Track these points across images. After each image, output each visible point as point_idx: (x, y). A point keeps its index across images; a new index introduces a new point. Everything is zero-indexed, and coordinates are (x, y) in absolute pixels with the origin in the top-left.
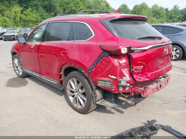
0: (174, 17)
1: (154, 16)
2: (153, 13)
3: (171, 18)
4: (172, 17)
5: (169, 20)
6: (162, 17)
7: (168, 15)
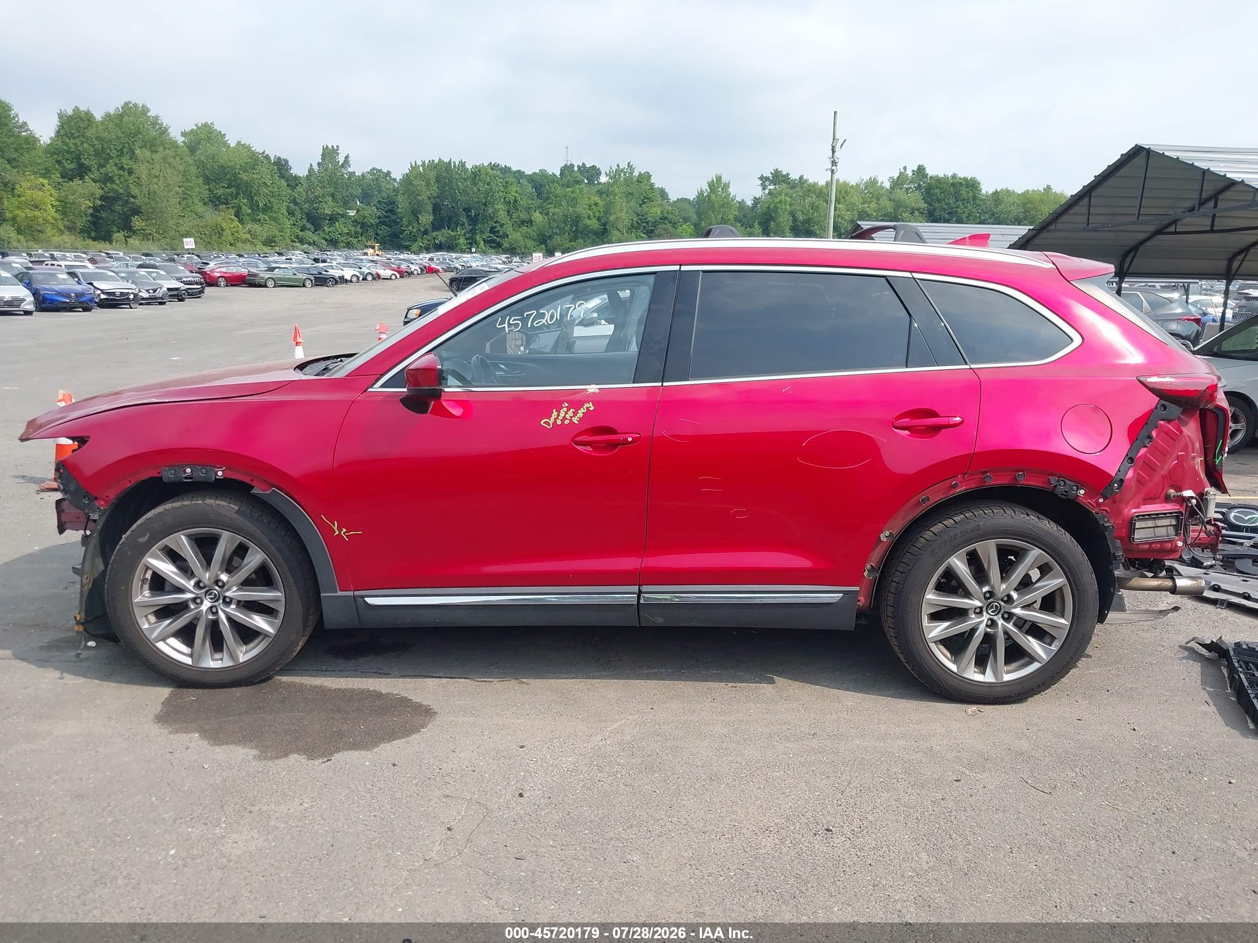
0: (333, 219)
1: (216, 202)
2: (207, 180)
3: (315, 220)
4: (323, 217)
5: (309, 235)
6: (267, 209)
7: (296, 204)
